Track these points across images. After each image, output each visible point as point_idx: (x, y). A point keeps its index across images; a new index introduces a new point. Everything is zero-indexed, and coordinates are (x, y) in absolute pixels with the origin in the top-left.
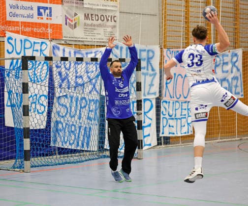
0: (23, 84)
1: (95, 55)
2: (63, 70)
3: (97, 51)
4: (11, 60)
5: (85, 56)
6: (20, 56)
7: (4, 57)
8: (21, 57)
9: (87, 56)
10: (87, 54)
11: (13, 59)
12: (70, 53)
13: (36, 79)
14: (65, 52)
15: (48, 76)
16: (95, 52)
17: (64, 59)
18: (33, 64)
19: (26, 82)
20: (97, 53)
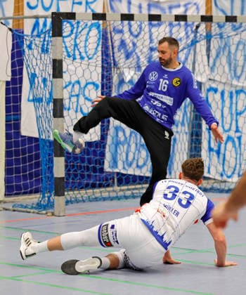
0: (54, 61)
1: (186, 11)
2: (127, 35)
3: (189, 4)
4: (35, 20)
5: (167, 11)
6: (49, 13)
7: (23, 14)
8: (51, 14)
9: (171, 12)
10: (171, 8)
11: (37, 17)
12: (140, 7)
13: (77, 53)
14: (132, 6)
15: (100, 48)
16: (185, 5)
17: (128, 17)
18: (72, 26)
19: (58, 58)
20: (190, 6)
